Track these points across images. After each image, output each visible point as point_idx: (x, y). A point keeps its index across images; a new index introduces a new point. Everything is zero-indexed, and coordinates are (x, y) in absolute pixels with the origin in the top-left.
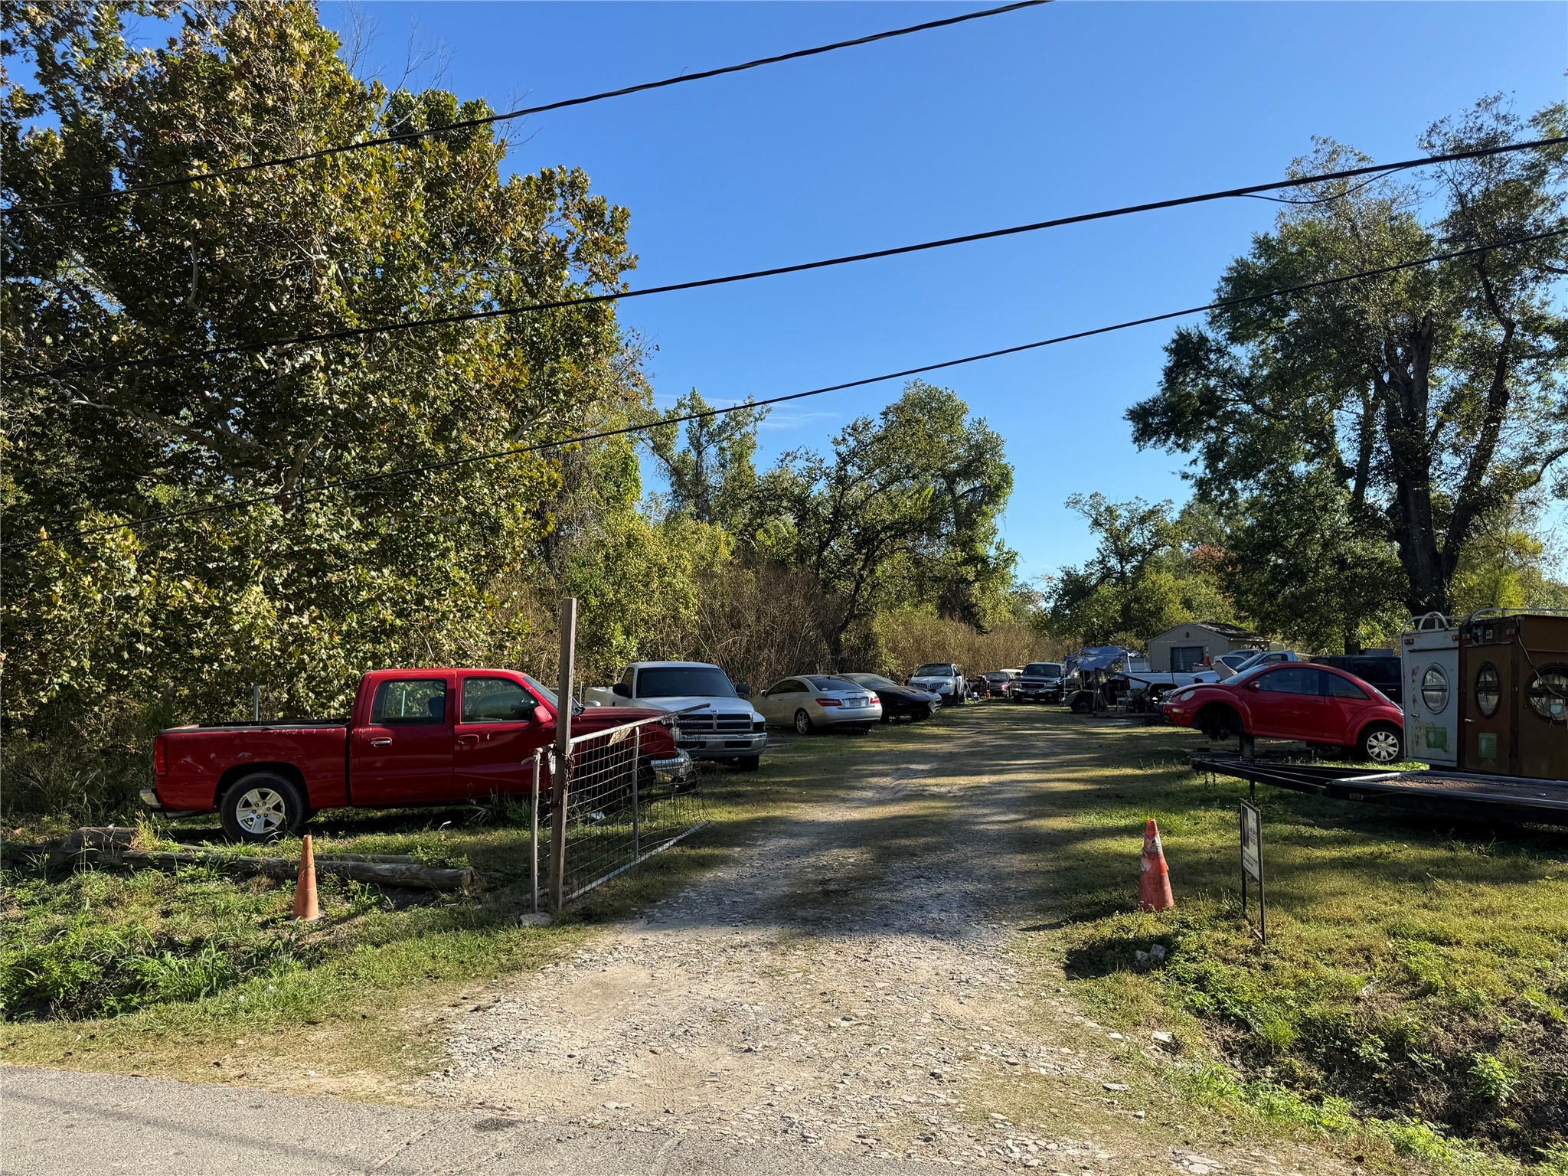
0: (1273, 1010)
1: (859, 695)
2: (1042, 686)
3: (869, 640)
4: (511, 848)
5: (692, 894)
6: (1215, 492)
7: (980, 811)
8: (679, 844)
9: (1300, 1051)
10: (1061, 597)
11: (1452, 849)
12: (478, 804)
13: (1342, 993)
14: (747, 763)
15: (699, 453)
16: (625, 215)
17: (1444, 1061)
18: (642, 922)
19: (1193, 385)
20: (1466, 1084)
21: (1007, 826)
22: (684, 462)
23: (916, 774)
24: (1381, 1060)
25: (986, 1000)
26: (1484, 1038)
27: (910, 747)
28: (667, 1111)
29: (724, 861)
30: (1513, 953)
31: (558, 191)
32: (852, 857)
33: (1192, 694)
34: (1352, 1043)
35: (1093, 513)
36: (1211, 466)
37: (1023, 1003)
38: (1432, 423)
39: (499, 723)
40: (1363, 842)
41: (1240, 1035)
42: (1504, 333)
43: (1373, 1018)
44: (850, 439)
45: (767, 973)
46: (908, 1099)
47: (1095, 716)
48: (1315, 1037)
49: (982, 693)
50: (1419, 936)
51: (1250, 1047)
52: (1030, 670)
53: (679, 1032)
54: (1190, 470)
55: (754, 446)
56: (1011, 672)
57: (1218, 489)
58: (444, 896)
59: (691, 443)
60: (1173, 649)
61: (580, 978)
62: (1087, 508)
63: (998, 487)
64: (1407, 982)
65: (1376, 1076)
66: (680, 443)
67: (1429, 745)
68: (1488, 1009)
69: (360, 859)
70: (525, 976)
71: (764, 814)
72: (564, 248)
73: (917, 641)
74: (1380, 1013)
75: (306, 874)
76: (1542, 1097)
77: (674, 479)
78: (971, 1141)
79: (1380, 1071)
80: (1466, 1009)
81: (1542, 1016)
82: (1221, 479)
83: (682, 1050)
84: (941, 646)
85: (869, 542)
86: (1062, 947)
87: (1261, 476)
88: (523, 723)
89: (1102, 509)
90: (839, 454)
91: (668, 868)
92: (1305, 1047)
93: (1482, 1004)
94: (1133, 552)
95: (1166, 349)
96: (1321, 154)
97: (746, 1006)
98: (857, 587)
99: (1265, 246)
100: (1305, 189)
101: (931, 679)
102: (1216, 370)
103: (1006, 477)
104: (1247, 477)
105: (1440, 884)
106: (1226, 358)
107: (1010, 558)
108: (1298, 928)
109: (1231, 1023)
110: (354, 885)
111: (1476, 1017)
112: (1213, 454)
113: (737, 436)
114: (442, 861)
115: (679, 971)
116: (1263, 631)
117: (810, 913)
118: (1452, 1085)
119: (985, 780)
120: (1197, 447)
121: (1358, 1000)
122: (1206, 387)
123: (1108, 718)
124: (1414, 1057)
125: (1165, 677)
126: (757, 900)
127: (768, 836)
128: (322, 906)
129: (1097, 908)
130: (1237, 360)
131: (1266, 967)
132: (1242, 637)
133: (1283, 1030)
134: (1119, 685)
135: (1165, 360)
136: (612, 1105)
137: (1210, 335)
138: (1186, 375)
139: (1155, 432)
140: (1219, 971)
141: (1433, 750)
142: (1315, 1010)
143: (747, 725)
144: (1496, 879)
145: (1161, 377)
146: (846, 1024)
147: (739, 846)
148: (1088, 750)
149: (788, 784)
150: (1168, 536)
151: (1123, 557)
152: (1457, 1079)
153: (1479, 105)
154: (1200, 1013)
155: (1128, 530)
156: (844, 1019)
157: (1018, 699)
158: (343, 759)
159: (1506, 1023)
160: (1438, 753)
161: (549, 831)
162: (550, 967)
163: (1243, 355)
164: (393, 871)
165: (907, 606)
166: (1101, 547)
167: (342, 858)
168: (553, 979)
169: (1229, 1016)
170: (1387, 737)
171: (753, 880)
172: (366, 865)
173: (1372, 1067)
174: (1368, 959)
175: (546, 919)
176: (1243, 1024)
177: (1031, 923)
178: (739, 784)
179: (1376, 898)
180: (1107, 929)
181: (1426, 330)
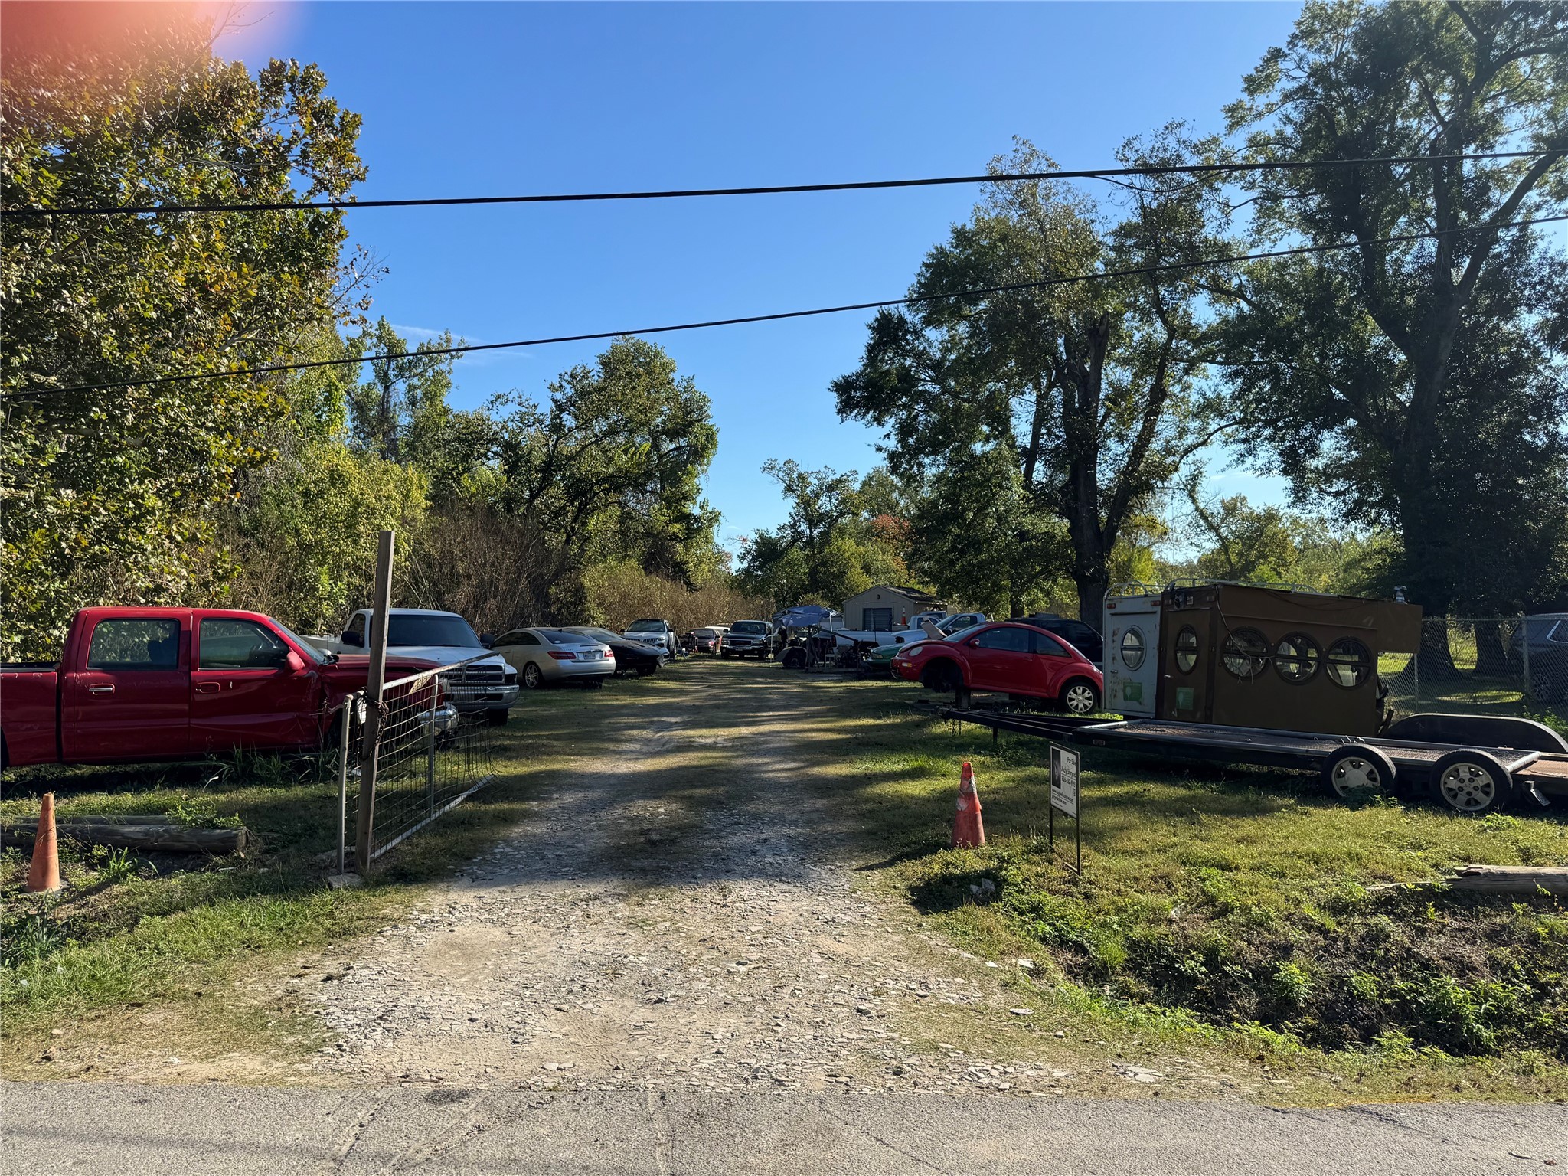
0: (1101, 933)
1: (594, 648)
2: (748, 643)
3: (579, 594)
4: (275, 807)
5: (508, 850)
6: (904, 466)
7: (760, 761)
8: (469, 799)
9: (1130, 969)
10: (754, 559)
11: (1189, 788)
12: (219, 759)
13: (1156, 917)
14: (497, 717)
15: (386, 388)
16: (356, 123)
17: (1251, 970)
18: (466, 880)
19: (890, 362)
20: (1270, 989)
21: (794, 773)
22: (368, 396)
23: (671, 726)
24: (1202, 973)
25: (860, 937)
26: (1279, 949)
27: (652, 700)
28: (617, 1068)
29: (527, 815)
30: (1281, 875)
31: (287, 85)
32: (662, 809)
33: (919, 650)
34: (1173, 960)
35: (787, 479)
36: (902, 441)
37: (895, 938)
38: (1101, 412)
39: (238, 671)
40: (1116, 782)
41: (1080, 960)
42: (1165, 336)
43: (1187, 937)
44: (568, 387)
45: (632, 924)
46: (851, 1036)
47: (807, 672)
48: (1141, 956)
49: (690, 649)
50: (1206, 863)
51: (1089, 969)
52: (737, 628)
53: (576, 987)
54: (884, 443)
55: (448, 385)
56: (718, 629)
57: (908, 462)
58: (216, 859)
59: (378, 376)
60: (865, 610)
61: (431, 939)
62: (781, 474)
63: (704, 448)
64: (1207, 903)
65: (1198, 987)
66: (365, 375)
67: (1126, 698)
68: (1275, 924)
69: (102, 821)
70: (364, 941)
71: (543, 768)
72: (288, 149)
73: (624, 596)
74: (1191, 931)
75: (46, 840)
76: (1330, 996)
77: (355, 414)
78: (936, 1071)
79: (1201, 983)
80: (1261, 925)
81: (1318, 927)
82: (914, 452)
83: (590, 1006)
84: (648, 602)
85: (581, 492)
86: (901, 884)
87: (947, 452)
88: (270, 671)
89: (795, 476)
90: (555, 401)
91: (470, 824)
92: (1134, 967)
93: (1272, 920)
94: (822, 517)
95: (870, 328)
96: (1020, 154)
97: (631, 957)
98: (568, 541)
99: (962, 237)
100: (1003, 185)
101: (644, 634)
102: (911, 350)
103: (711, 438)
104: (934, 453)
105: (1204, 818)
106: (921, 340)
107: (714, 518)
108: (1103, 860)
109: (1070, 948)
110: (100, 851)
111: (1269, 930)
112: (905, 430)
113: (430, 373)
114: (210, 821)
115: (535, 927)
116: (943, 594)
117: (645, 863)
118: (1259, 992)
119: (745, 731)
120: (891, 422)
121: (1170, 921)
122: (902, 366)
123: (820, 673)
124: (1227, 968)
125: (866, 636)
126: (581, 853)
127: (560, 788)
128: (63, 876)
129: (917, 847)
130: (931, 344)
131: (1087, 897)
132: (924, 601)
133: (1115, 952)
134: (824, 644)
135: (867, 337)
136: (553, 1066)
137: (908, 317)
138: (885, 353)
139: (857, 405)
140: (1050, 901)
141: (1129, 702)
142: (1138, 932)
143: (499, 677)
144: (1242, 812)
145: (862, 352)
146: (742, 968)
147: (534, 800)
148: (821, 702)
149: (548, 737)
150: (853, 505)
151: (812, 523)
152: (1263, 985)
153: (1167, 128)
154: (1043, 940)
155: (817, 496)
156: (739, 963)
157: (725, 655)
158: (54, 709)
159: (1296, 935)
160: (1133, 705)
161: (356, 785)
162: (388, 930)
163: (935, 337)
164: (146, 833)
165: (611, 561)
166: (793, 511)
167: (75, 820)
168: (397, 943)
169: (1068, 941)
170: (1084, 691)
171: (567, 834)
172: (109, 827)
173: (1194, 980)
174: (1169, 885)
175: (357, 880)
176: (1080, 949)
177: (862, 863)
178: (497, 738)
179: (1154, 831)
180: (936, 865)
181: (1103, 328)
